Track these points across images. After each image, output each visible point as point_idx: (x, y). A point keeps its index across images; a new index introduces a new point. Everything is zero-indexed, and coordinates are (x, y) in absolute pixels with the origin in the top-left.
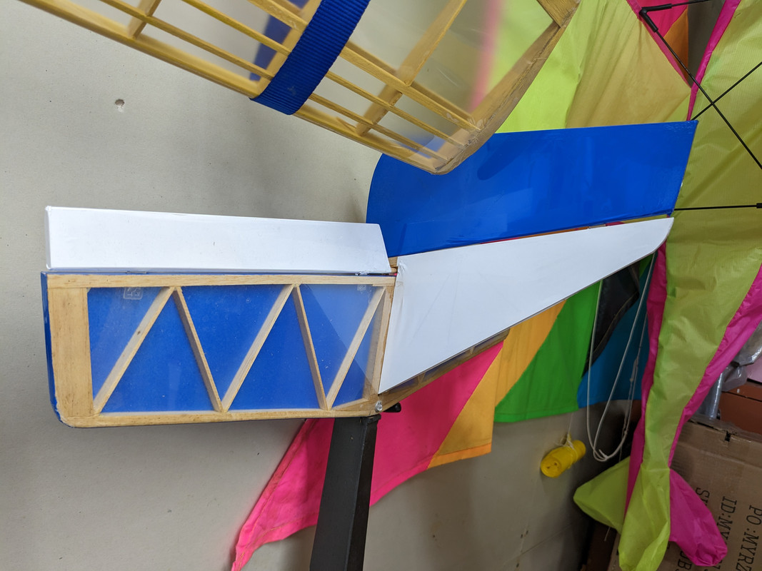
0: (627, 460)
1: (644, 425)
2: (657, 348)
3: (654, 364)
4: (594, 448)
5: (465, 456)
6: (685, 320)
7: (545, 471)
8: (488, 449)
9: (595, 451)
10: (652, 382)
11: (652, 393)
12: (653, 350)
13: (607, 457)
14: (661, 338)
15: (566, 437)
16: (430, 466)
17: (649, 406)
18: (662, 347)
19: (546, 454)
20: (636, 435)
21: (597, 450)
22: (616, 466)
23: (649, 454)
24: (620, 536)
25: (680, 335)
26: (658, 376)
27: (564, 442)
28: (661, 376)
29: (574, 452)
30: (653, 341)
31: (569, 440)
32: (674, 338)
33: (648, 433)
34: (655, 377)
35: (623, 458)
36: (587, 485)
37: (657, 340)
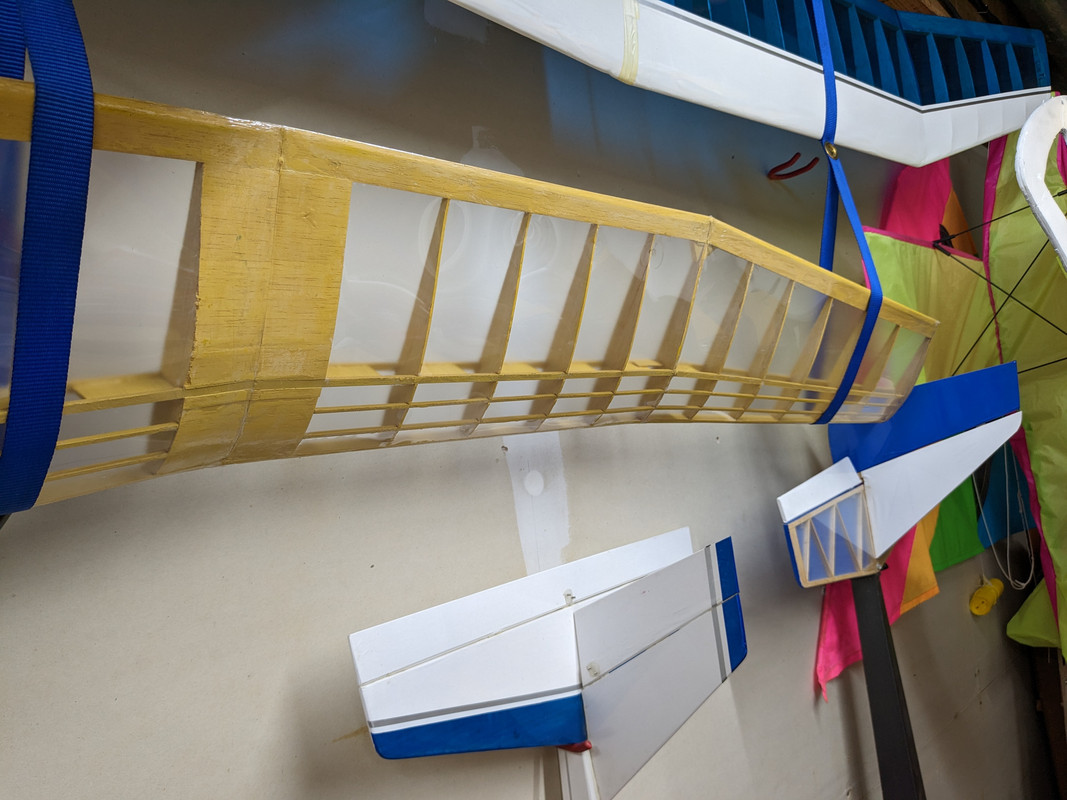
0: (1043, 581)
1: (1046, 545)
2: (1033, 477)
3: (1035, 491)
4: (1010, 579)
5: (923, 599)
6: (1048, 447)
7: (976, 612)
8: (937, 590)
9: (1012, 582)
10: (1039, 507)
11: (1043, 516)
12: (1030, 480)
13: (1024, 585)
14: (1033, 468)
15: (981, 577)
16: (902, 612)
17: (1044, 528)
18: (1037, 475)
19: (971, 597)
20: (1042, 556)
21: (1013, 580)
22: (1035, 591)
23: (1058, 567)
24: (1061, 650)
25: (1047, 460)
26: (1042, 500)
27: (982, 583)
28: (1044, 499)
29: (994, 588)
30: (1027, 472)
31: (985, 580)
32: (1043, 465)
33: (1051, 550)
34: (1040, 502)
35: (1038, 582)
36: (1016, 618)
37: (1030, 470)
